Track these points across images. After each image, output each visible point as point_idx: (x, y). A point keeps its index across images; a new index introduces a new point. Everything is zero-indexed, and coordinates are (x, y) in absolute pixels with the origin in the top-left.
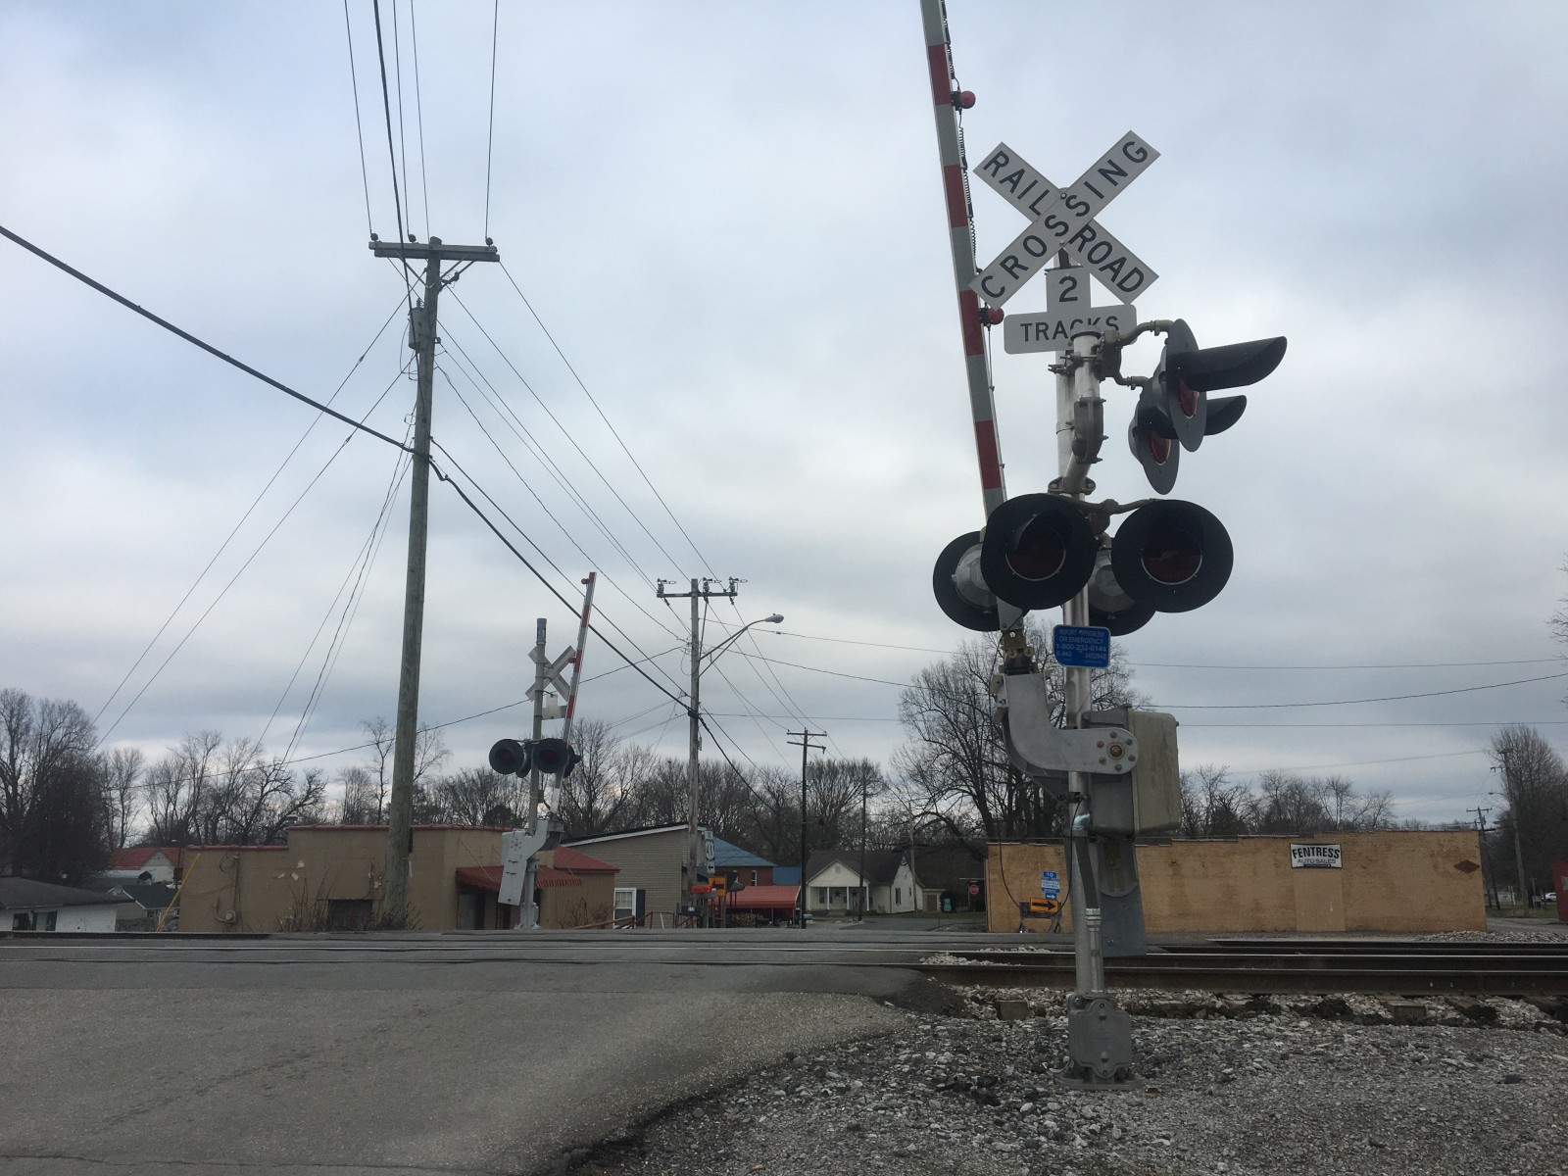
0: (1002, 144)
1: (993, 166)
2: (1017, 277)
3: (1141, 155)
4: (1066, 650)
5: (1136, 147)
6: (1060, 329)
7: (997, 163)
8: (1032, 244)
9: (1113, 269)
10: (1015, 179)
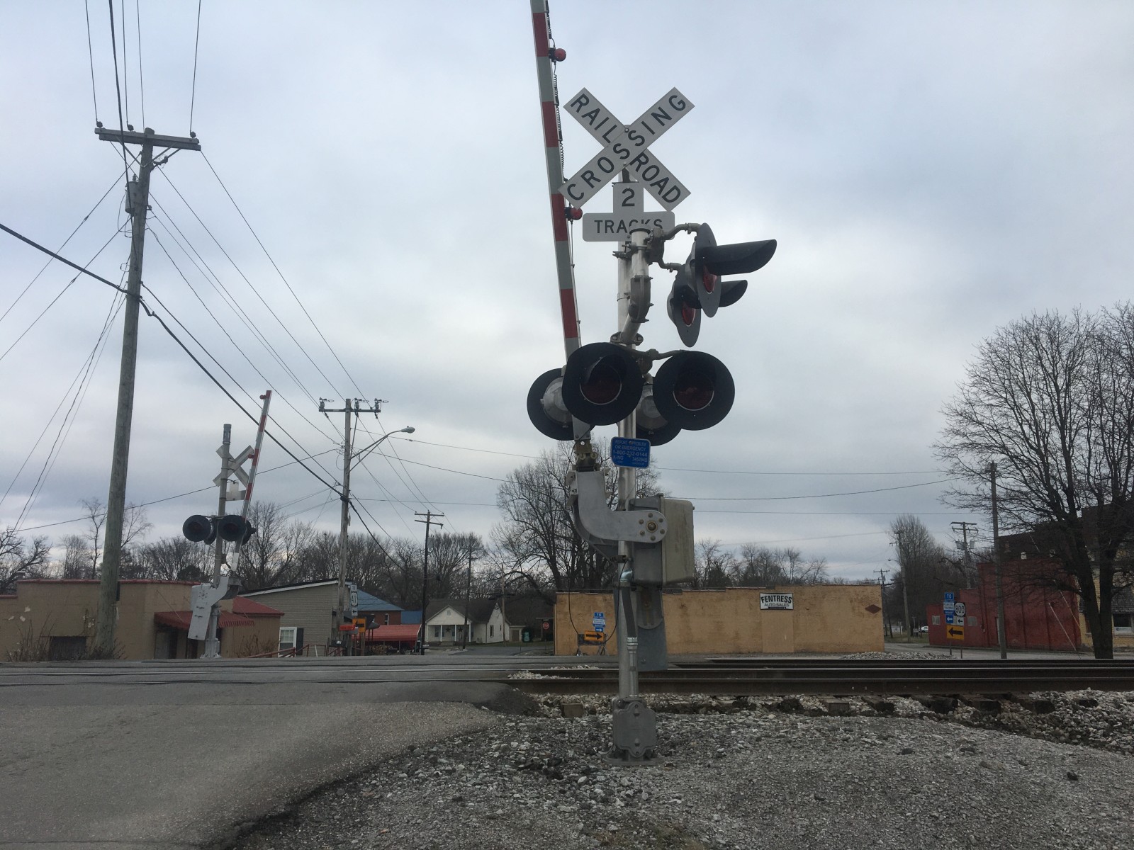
0: (584, 89)
1: (578, 104)
2: (592, 187)
3: (681, 106)
4: (619, 455)
5: (678, 100)
6: (622, 226)
7: (580, 102)
8: (604, 163)
9: (660, 186)
10: (593, 115)
